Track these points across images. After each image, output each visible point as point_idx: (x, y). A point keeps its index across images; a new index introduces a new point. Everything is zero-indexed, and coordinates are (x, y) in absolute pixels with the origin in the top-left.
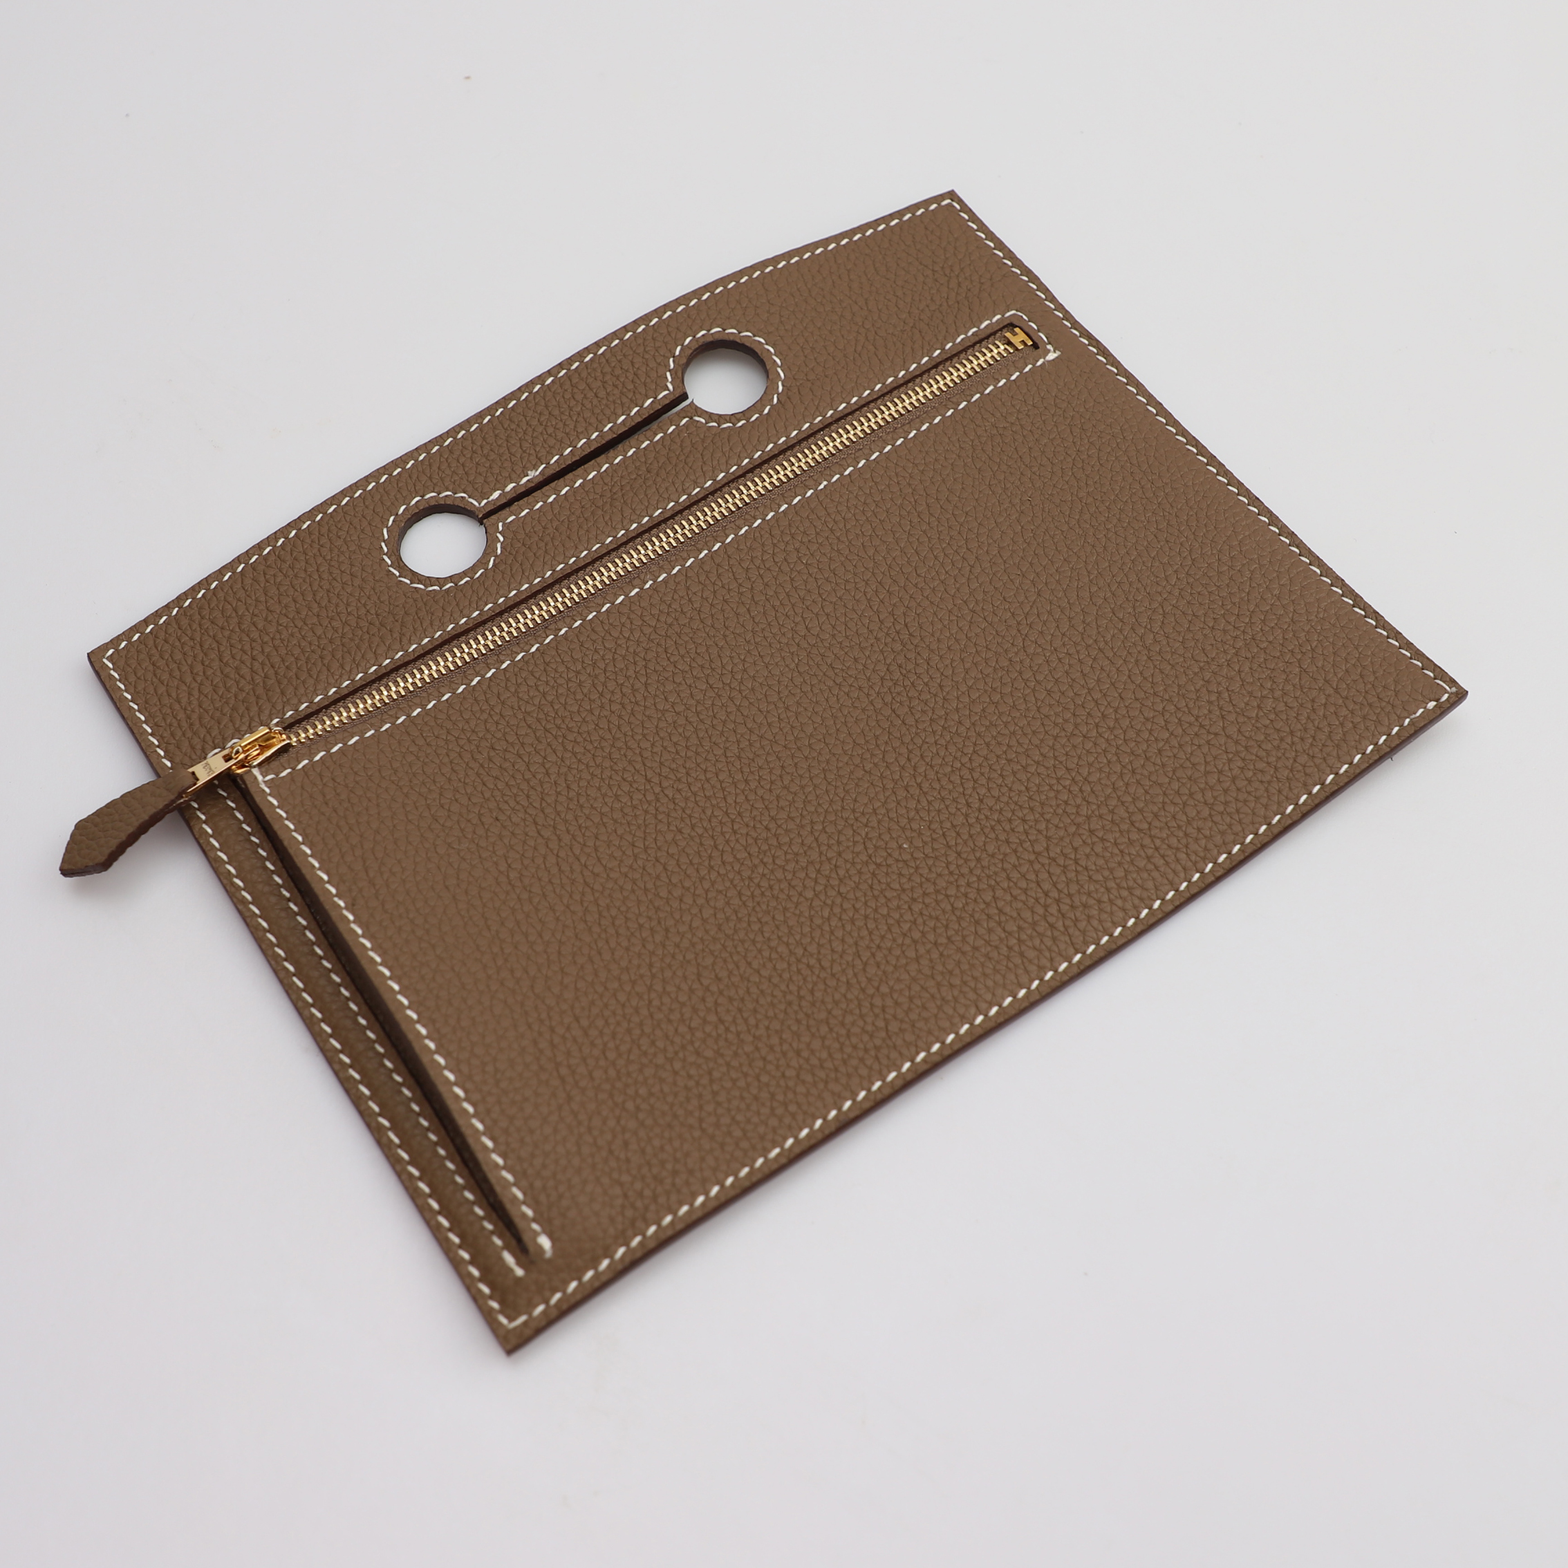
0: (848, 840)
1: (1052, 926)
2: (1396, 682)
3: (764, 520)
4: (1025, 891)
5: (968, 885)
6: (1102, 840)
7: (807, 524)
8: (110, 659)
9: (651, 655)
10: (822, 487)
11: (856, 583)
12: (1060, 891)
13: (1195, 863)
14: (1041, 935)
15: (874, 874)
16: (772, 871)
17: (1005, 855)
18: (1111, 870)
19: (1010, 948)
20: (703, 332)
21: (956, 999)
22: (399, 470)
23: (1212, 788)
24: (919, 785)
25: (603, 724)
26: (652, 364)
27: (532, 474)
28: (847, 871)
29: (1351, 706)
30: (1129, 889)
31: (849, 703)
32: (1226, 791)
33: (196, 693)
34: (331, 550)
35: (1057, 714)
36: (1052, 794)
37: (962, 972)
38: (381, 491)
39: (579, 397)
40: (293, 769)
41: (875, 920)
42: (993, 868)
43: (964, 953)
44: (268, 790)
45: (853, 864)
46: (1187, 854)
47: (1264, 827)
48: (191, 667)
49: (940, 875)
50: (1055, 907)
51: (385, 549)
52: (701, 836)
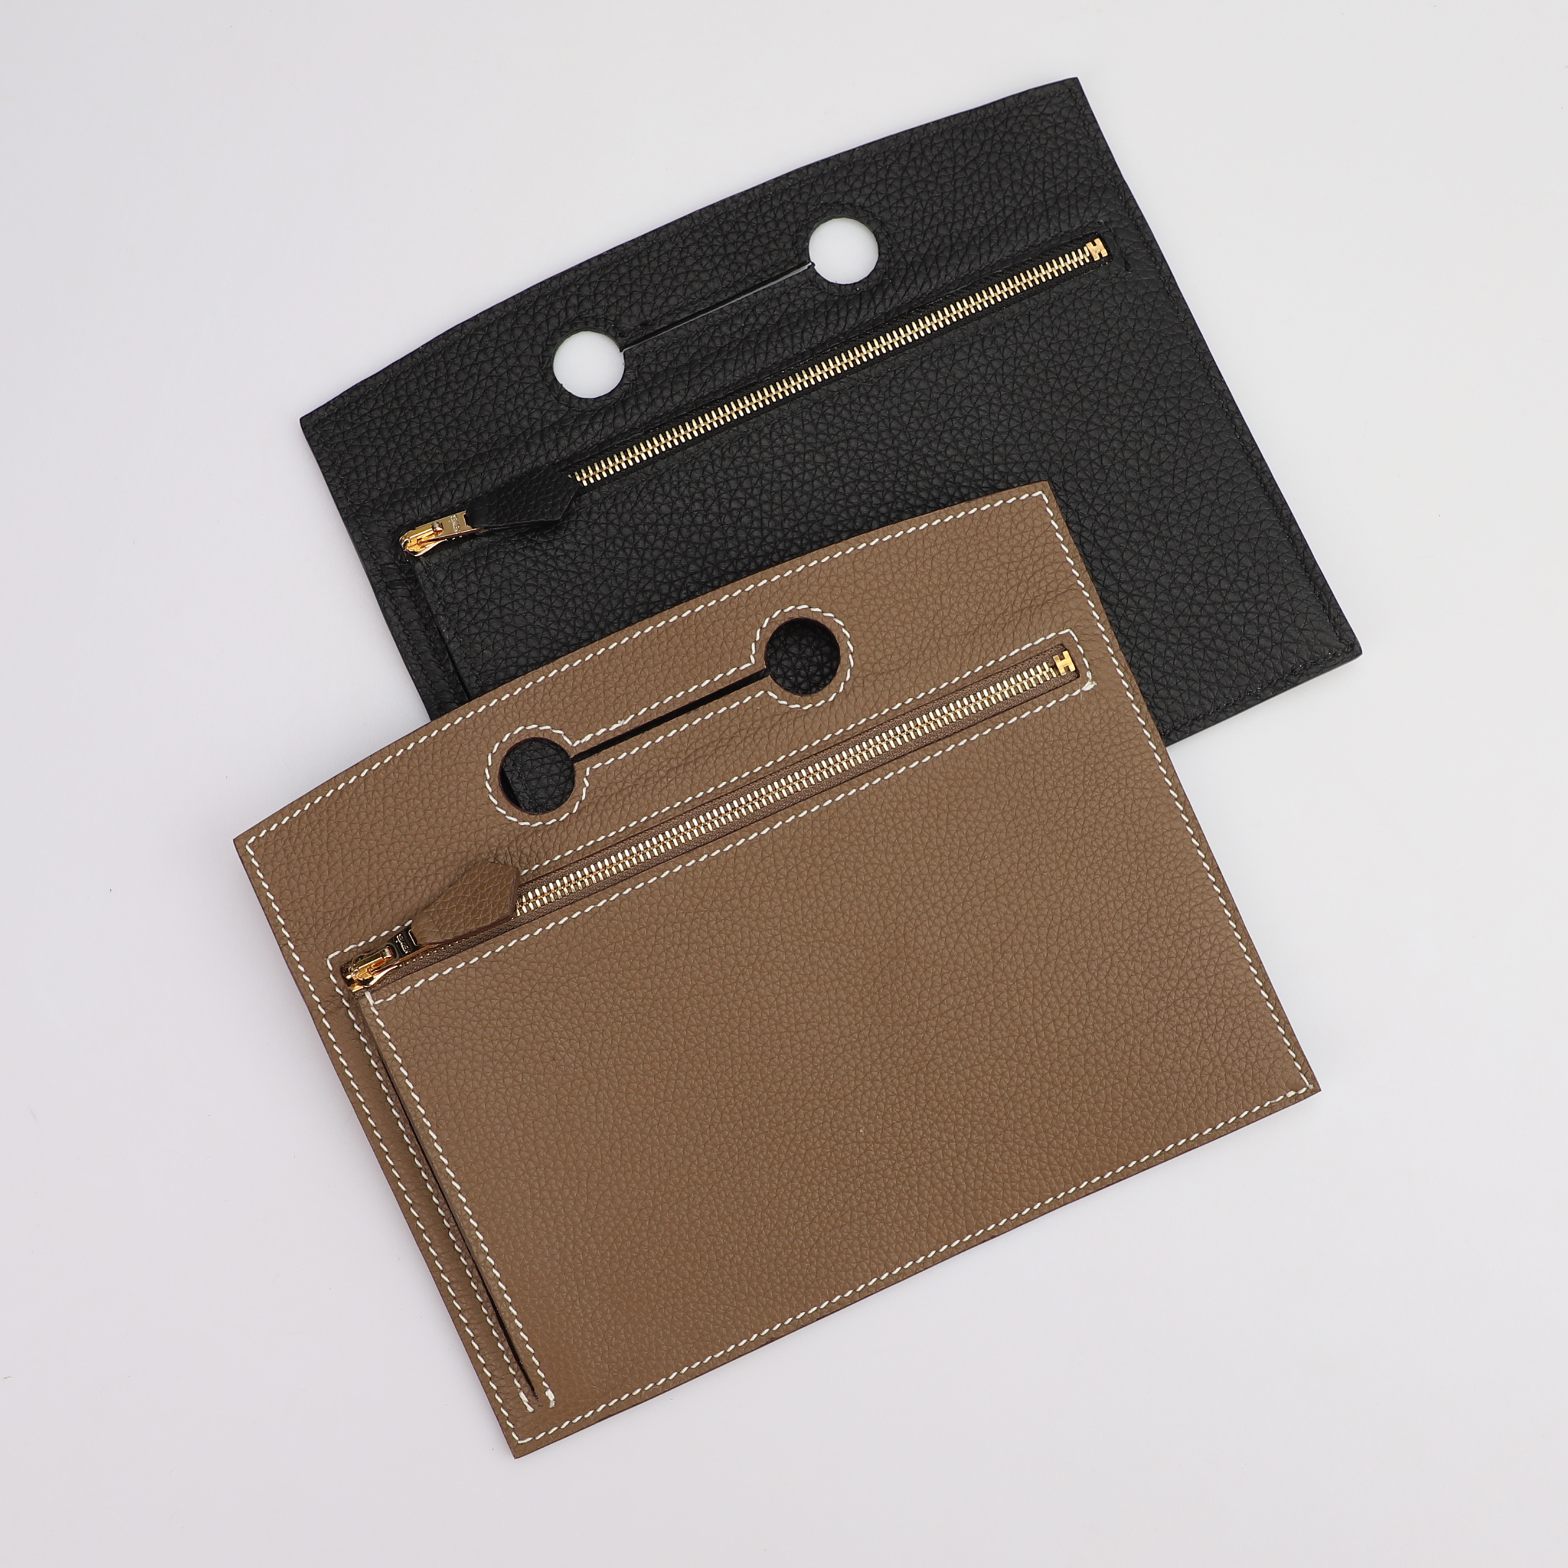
0: (819, 1118)
1: (955, 1211)
2: (1271, 1067)
3: (809, 812)
4: (942, 1181)
5: (902, 1169)
6: (1010, 1149)
7: (844, 821)
8: (251, 846)
9: (695, 925)
10: (863, 788)
11: (873, 887)
12: (968, 1185)
13: (1075, 1179)
14: (946, 1217)
15: (833, 1150)
16: (757, 1135)
17: (935, 1150)
18: (1011, 1174)
19: (920, 1224)
20: (791, 608)
21: (871, 1258)
22: (508, 696)
23: (1105, 1124)
24: (883, 1080)
25: (648, 983)
26: (741, 631)
27: (620, 723)
28: (814, 1143)
29: (1230, 1079)
30: (1021, 1191)
31: (844, 997)
32: (1114, 1128)
33: (321, 891)
34: (442, 770)
35: (1003, 1038)
36: (983, 1105)
37: (882, 1238)
38: (490, 714)
39: (673, 651)
40: (398, 994)
41: (827, 1187)
42: (923, 1158)
43: (886, 1223)
44: (377, 1013)
45: (819, 1139)
46: (1071, 1172)
47: (1134, 1163)
48: (319, 867)
49: (882, 1158)
50: (961, 1197)
51: (488, 777)
52: (708, 1096)
